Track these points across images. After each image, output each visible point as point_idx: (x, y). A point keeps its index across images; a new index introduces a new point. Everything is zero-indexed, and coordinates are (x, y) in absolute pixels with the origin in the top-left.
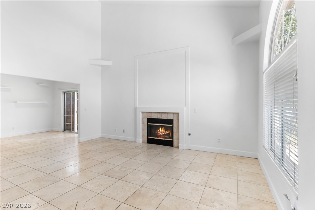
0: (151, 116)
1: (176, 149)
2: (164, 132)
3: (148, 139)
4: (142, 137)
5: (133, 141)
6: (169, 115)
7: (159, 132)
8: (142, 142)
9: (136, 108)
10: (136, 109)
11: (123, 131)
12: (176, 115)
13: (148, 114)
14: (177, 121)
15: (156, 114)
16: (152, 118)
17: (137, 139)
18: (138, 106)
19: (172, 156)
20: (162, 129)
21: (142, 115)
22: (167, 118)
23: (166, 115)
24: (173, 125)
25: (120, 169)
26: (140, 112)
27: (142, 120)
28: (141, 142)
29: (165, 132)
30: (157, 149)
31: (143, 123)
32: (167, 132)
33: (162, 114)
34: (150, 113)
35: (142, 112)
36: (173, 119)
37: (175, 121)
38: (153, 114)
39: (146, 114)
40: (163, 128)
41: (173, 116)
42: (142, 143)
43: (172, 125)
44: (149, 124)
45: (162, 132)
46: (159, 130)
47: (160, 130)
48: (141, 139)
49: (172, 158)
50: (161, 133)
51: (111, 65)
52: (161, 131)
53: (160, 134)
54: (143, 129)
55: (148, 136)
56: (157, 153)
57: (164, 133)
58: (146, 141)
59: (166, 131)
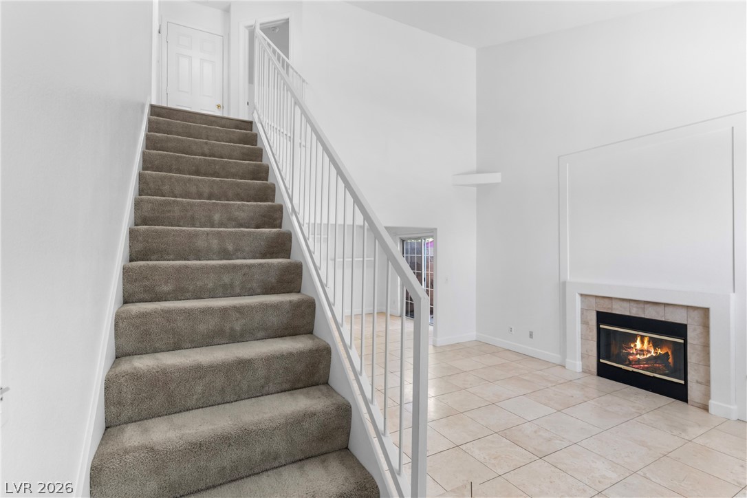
0: (610, 306)
1: (701, 413)
2: (649, 352)
3: (600, 365)
4: (582, 357)
5: (558, 362)
6: (668, 309)
7: (634, 351)
8: (581, 371)
9: (564, 284)
10: (563, 286)
11: (529, 334)
12: (695, 314)
13: (602, 301)
14: (699, 329)
15: (626, 305)
16: (614, 312)
17: (567, 360)
18: (569, 278)
19: (684, 431)
20: (642, 342)
21: (582, 302)
22: (663, 319)
23: (661, 309)
24: (686, 341)
25: (535, 432)
26: (577, 294)
27: (582, 314)
28: (579, 368)
29: (653, 351)
30: (632, 399)
31: (584, 322)
32: (659, 351)
33: (647, 306)
34: (606, 300)
35: (582, 295)
36: (686, 323)
37: (695, 330)
38: (614, 302)
39: (593, 300)
40: (646, 340)
41: (686, 315)
42: (583, 371)
43: (682, 341)
44: (601, 326)
45: (642, 351)
46: (632, 346)
47: (638, 345)
48: (581, 363)
49: (687, 438)
50: (640, 355)
51: (500, 181)
52: (642, 347)
53: (638, 356)
54: (584, 338)
55: (599, 357)
56: (634, 410)
57: (649, 355)
58: (594, 368)
59: (655, 347)
